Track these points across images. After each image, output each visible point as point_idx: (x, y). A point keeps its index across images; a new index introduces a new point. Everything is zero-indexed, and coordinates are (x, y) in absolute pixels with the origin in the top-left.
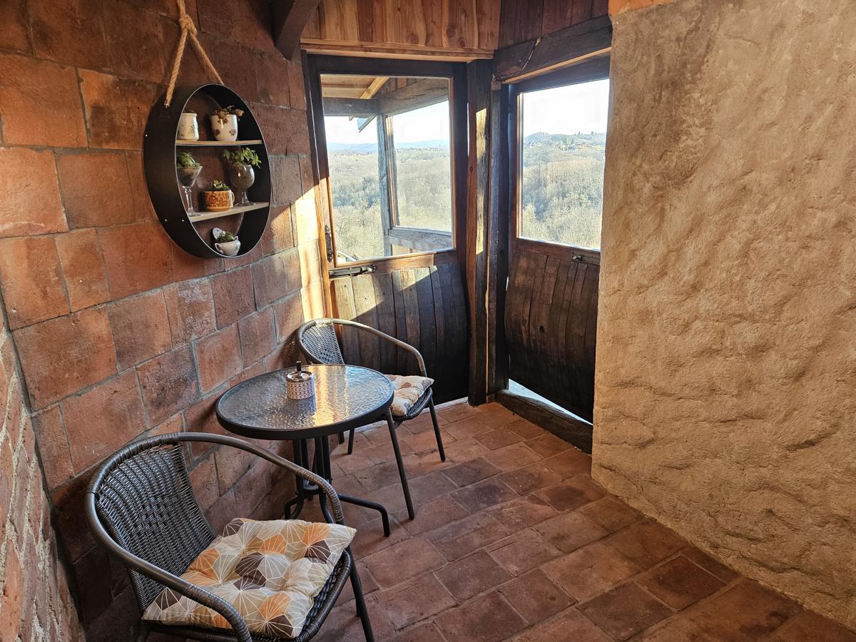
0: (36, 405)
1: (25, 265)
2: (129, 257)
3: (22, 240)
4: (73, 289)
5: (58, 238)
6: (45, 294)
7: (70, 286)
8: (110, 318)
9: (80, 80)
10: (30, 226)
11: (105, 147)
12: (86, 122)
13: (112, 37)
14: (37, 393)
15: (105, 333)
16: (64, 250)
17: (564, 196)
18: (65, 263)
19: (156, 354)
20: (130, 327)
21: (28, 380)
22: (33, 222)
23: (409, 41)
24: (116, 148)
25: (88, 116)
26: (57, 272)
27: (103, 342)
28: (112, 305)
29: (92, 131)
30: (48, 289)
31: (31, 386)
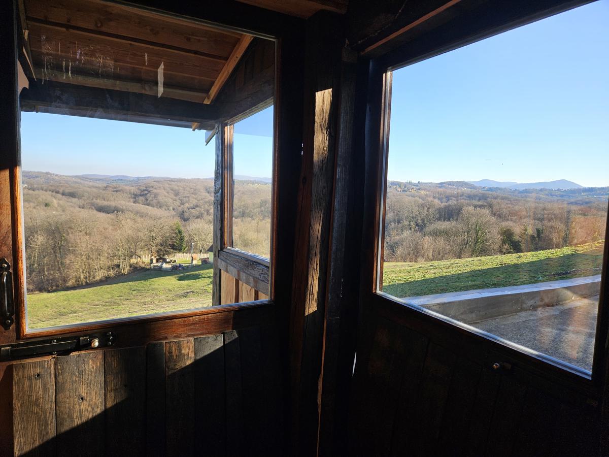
17: (399, 222)
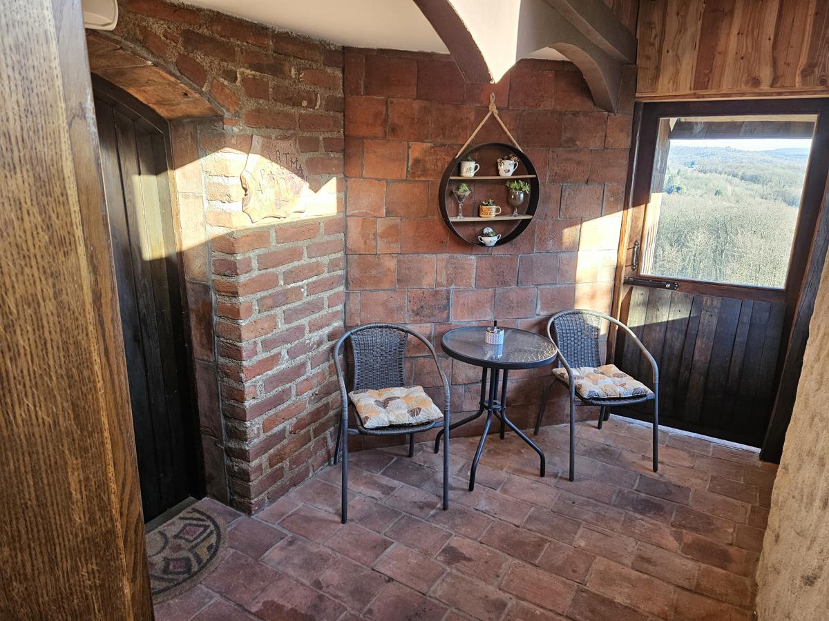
0: (350, 288)
1: (359, 229)
2: (417, 234)
3: (361, 218)
4: (381, 244)
5: (379, 220)
6: (365, 243)
7: (379, 242)
8: (398, 261)
9: (409, 148)
10: (366, 212)
11: (417, 179)
12: (408, 167)
13: (435, 125)
14: (351, 283)
15: (392, 268)
16: (381, 226)
18: (379, 231)
19: (423, 287)
20: (409, 269)
21: (349, 276)
22: (368, 211)
23: (749, 85)
24: (424, 179)
25: (410, 164)
26: (375, 234)
27: (390, 272)
28: (401, 256)
29: (411, 171)
30: (368, 241)
31: (349, 279)
